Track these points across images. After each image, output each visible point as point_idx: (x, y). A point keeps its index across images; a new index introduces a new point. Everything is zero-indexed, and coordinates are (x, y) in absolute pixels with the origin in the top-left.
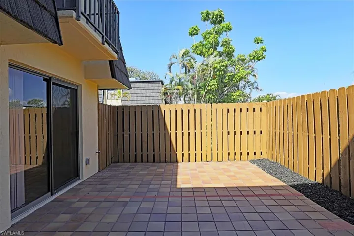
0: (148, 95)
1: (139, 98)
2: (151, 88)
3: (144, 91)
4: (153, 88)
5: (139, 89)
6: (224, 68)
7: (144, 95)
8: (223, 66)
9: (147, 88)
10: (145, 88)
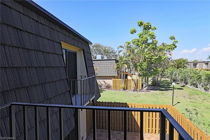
0: (108, 67)
1: (103, 69)
2: (109, 63)
3: (106, 65)
4: (110, 63)
5: (103, 64)
6: (151, 57)
7: (106, 67)
8: (150, 56)
9: (107, 64)
10: (106, 64)
